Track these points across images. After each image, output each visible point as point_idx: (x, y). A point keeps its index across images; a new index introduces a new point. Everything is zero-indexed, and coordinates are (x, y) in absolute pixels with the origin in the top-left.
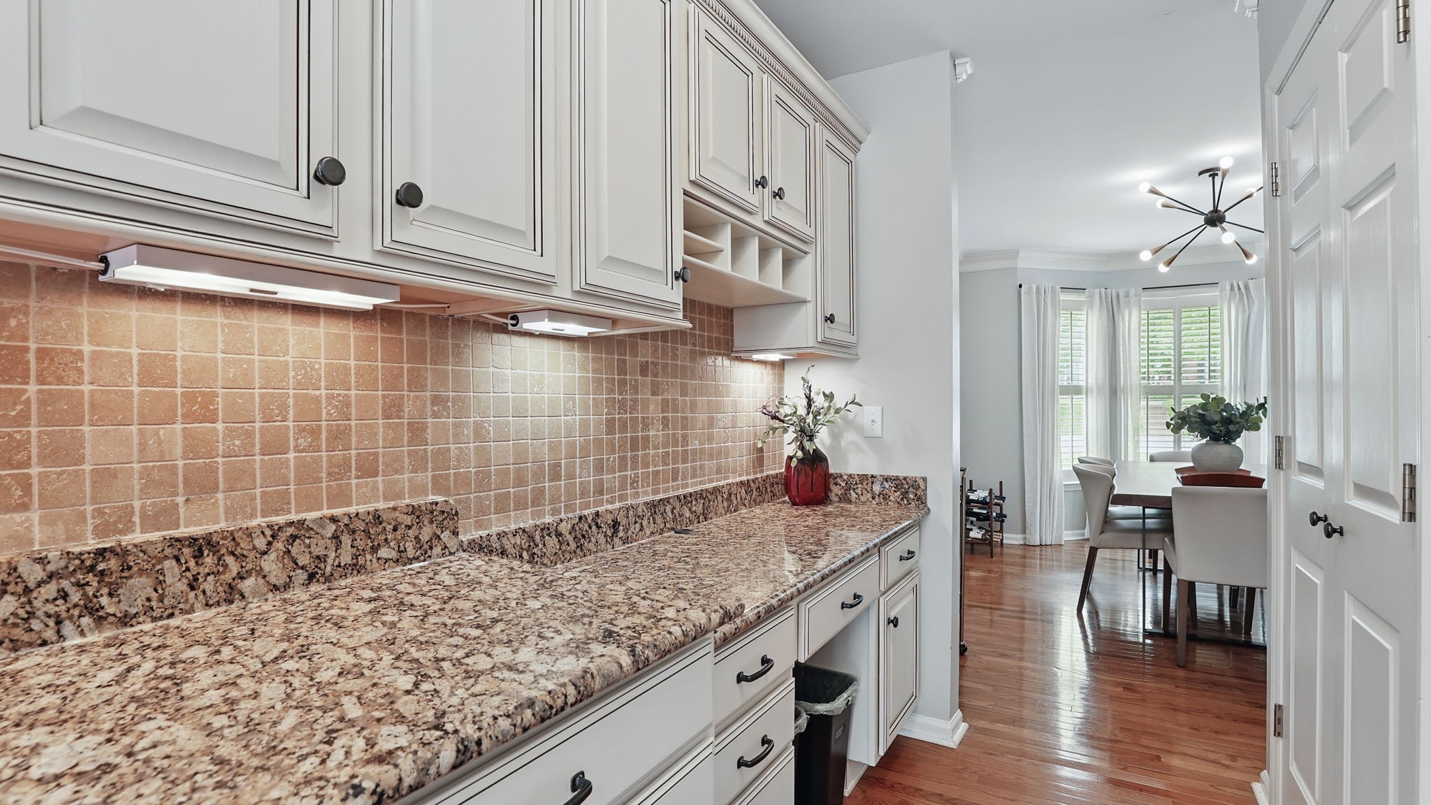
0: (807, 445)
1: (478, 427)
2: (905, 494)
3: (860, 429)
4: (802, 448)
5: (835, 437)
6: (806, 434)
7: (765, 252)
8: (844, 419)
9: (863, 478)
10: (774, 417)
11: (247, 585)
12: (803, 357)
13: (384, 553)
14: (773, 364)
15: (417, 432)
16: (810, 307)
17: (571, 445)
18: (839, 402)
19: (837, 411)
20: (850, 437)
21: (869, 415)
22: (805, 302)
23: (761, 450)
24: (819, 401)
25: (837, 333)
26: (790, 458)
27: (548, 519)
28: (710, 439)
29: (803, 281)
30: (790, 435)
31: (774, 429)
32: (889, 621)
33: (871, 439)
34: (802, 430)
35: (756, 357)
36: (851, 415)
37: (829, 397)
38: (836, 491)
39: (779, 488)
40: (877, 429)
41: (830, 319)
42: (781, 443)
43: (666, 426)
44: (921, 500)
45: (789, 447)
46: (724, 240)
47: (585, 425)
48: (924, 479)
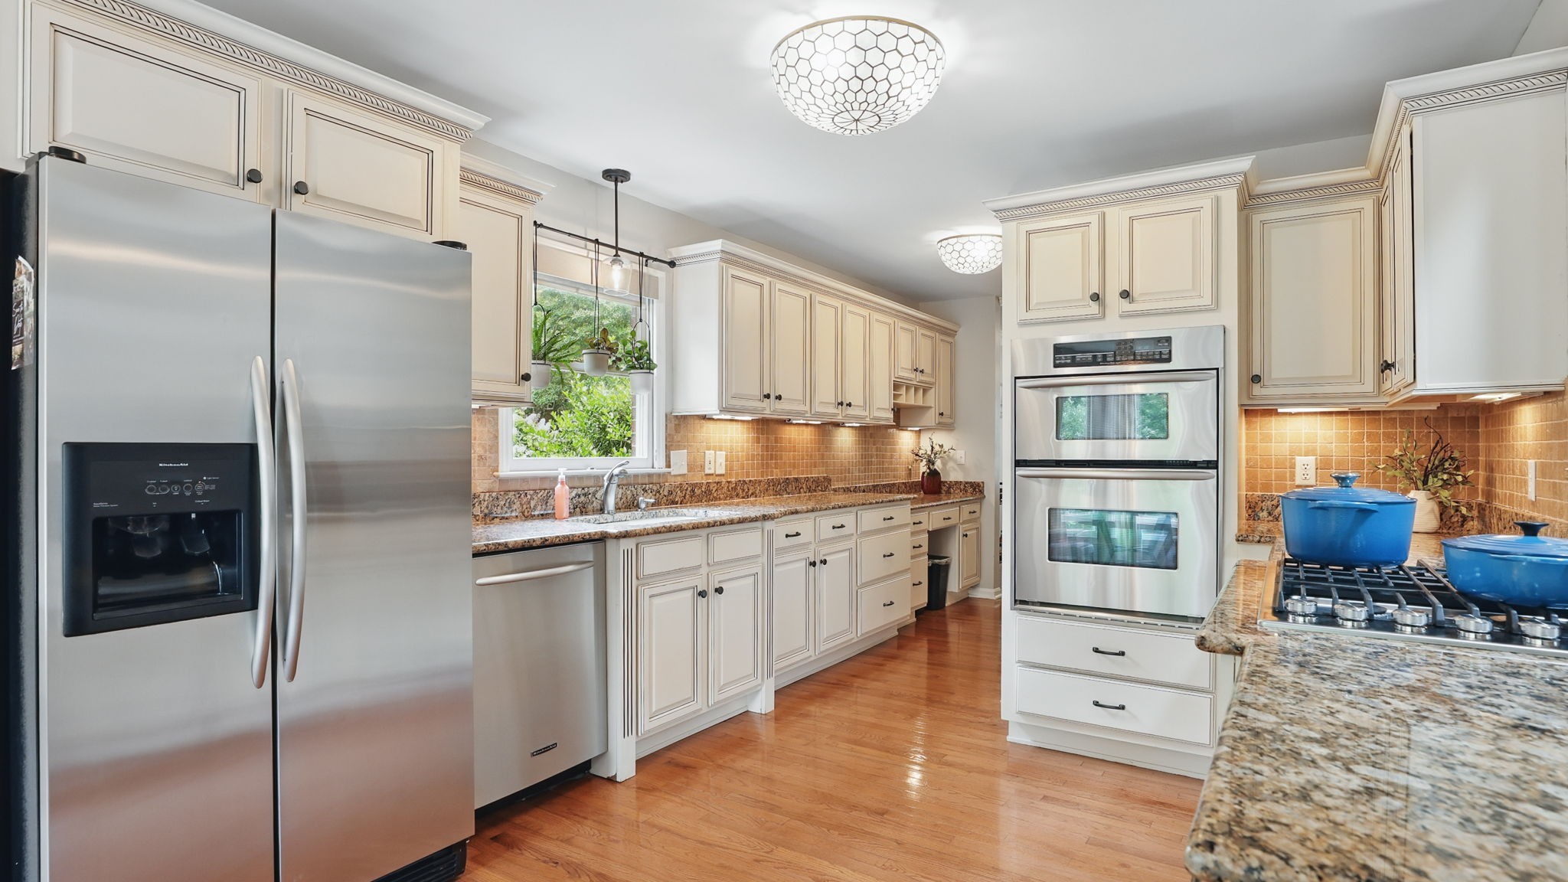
0: (931, 467)
1: (833, 455)
2: (974, 489)
3: (955, 461)
4: (929, 468)
5: (944, 464)
6: (930, 462)
7: (916, 390)
8: (948, 456)
9: (956, 483)
10: (917, 455)
11: (802, 490)
12: (929, 429)
13: (820, 488)
14: (916, 431)
15: (823, 455)
16: (933, 409)
17: (853, 462)
18: (946, 448)
19: (945, 452)
20: (951, 464)
21: (960, 454)
22: (931, 407)
23: (910, 469)
24: (937, 448)
25: (944, 420)
26: (924, 473)
27: (847, 486)
28: (891, 463)
29: (931, 399)
30: (924, 462)
31: (917, 460)
32: (964, 535)
33: (960, 465)
34: (929, 461)
35: (909, 429)
36: (951, 455)
37: (941, 446)
38: (944, 488)
39: (918, 488)
40: (963, 461)
41: (942, 414)
42: (919, 467)
43: (877, 458)
44: (981, 492)
45: (923, 468)
46: (903, 391)
47: (856, 455)
48: (983, 483)
